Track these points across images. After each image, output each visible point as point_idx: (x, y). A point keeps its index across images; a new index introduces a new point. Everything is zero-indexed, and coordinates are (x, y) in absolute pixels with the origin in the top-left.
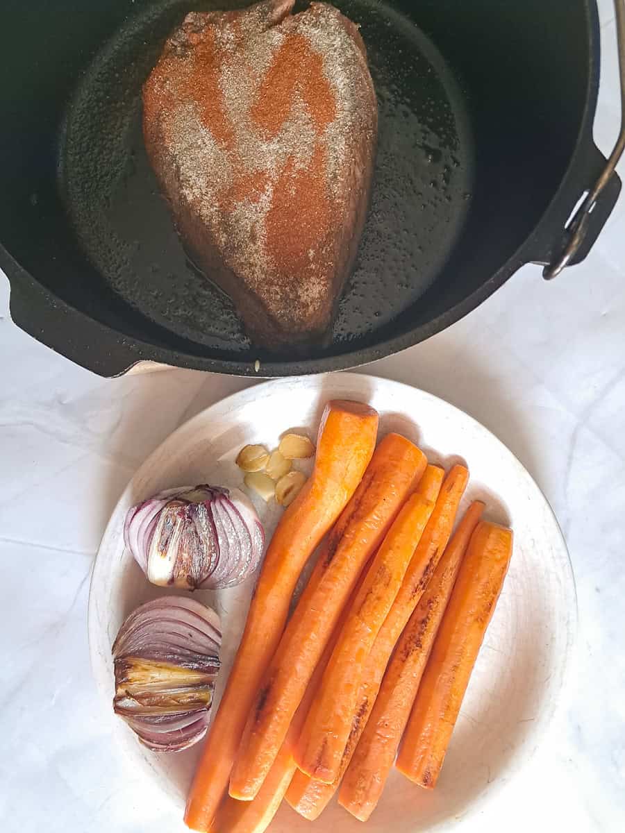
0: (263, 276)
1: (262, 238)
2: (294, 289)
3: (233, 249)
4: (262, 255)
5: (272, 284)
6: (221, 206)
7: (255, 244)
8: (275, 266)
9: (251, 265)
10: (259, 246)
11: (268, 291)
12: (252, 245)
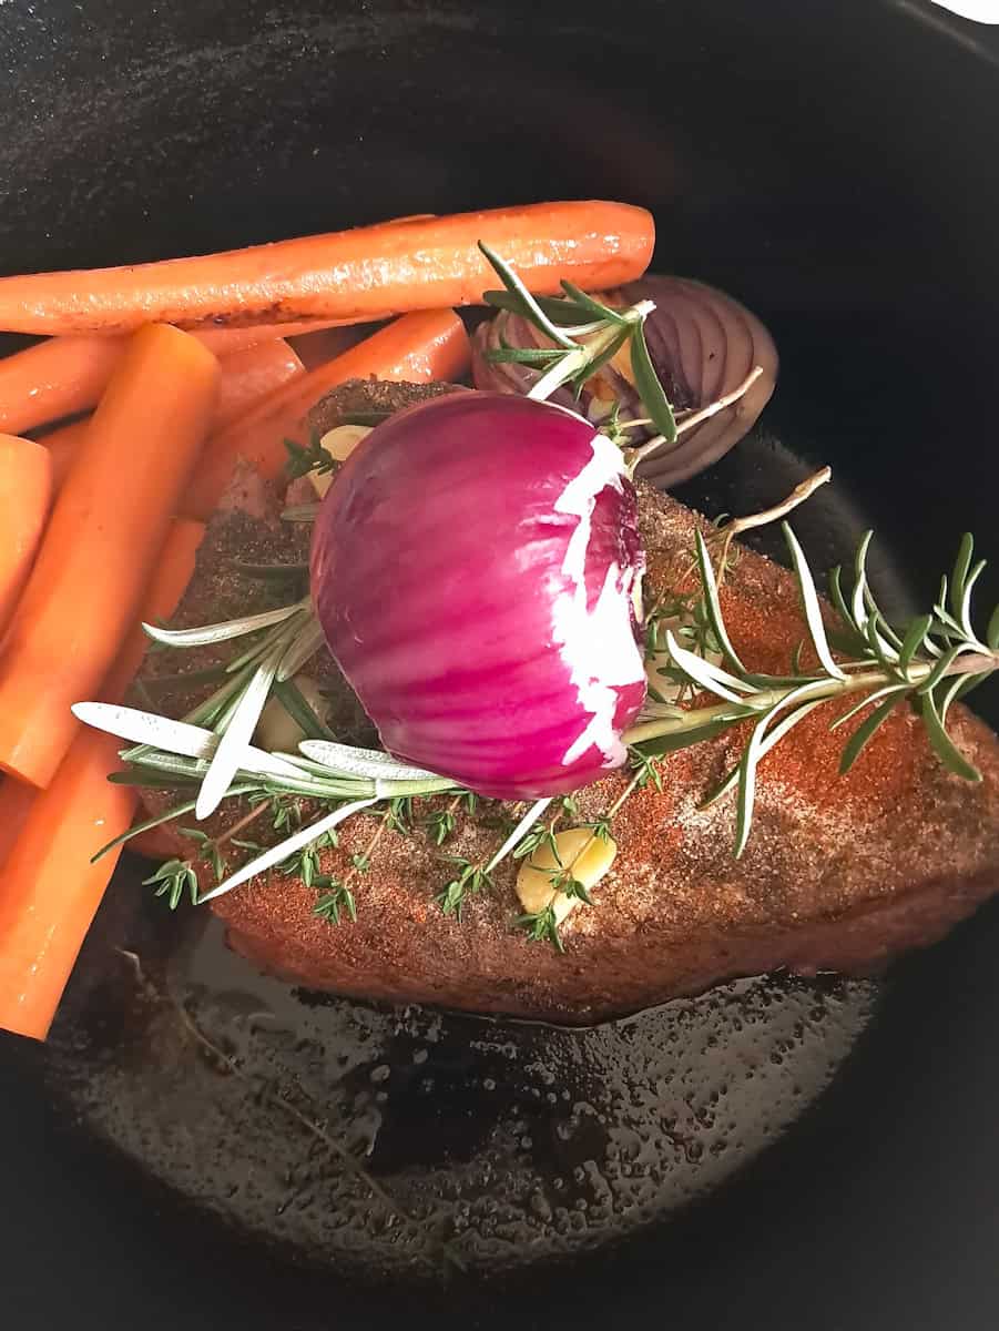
0: (889, 844)
1: (790, 800)
2: (946, 790)
3: (777, 883)
4: (832, 822)
5: (911, 833)
6: (656, 859)
7: (795, 825)
8: (876, 803)
9: (842, 859)
10: (805, 818)
11: (925, 851)
12: (795, 833)
